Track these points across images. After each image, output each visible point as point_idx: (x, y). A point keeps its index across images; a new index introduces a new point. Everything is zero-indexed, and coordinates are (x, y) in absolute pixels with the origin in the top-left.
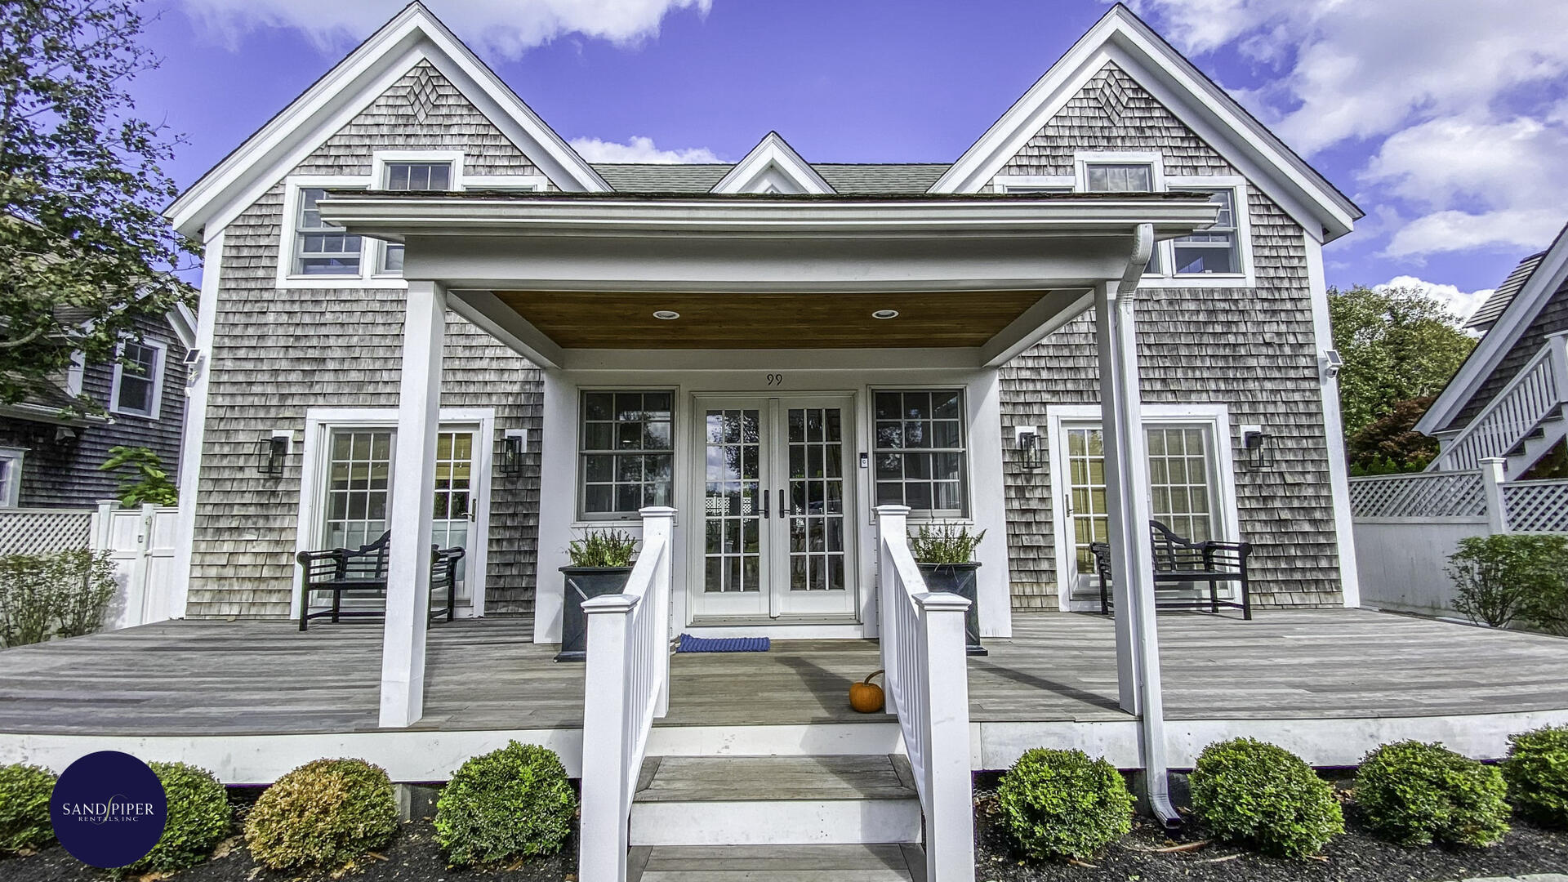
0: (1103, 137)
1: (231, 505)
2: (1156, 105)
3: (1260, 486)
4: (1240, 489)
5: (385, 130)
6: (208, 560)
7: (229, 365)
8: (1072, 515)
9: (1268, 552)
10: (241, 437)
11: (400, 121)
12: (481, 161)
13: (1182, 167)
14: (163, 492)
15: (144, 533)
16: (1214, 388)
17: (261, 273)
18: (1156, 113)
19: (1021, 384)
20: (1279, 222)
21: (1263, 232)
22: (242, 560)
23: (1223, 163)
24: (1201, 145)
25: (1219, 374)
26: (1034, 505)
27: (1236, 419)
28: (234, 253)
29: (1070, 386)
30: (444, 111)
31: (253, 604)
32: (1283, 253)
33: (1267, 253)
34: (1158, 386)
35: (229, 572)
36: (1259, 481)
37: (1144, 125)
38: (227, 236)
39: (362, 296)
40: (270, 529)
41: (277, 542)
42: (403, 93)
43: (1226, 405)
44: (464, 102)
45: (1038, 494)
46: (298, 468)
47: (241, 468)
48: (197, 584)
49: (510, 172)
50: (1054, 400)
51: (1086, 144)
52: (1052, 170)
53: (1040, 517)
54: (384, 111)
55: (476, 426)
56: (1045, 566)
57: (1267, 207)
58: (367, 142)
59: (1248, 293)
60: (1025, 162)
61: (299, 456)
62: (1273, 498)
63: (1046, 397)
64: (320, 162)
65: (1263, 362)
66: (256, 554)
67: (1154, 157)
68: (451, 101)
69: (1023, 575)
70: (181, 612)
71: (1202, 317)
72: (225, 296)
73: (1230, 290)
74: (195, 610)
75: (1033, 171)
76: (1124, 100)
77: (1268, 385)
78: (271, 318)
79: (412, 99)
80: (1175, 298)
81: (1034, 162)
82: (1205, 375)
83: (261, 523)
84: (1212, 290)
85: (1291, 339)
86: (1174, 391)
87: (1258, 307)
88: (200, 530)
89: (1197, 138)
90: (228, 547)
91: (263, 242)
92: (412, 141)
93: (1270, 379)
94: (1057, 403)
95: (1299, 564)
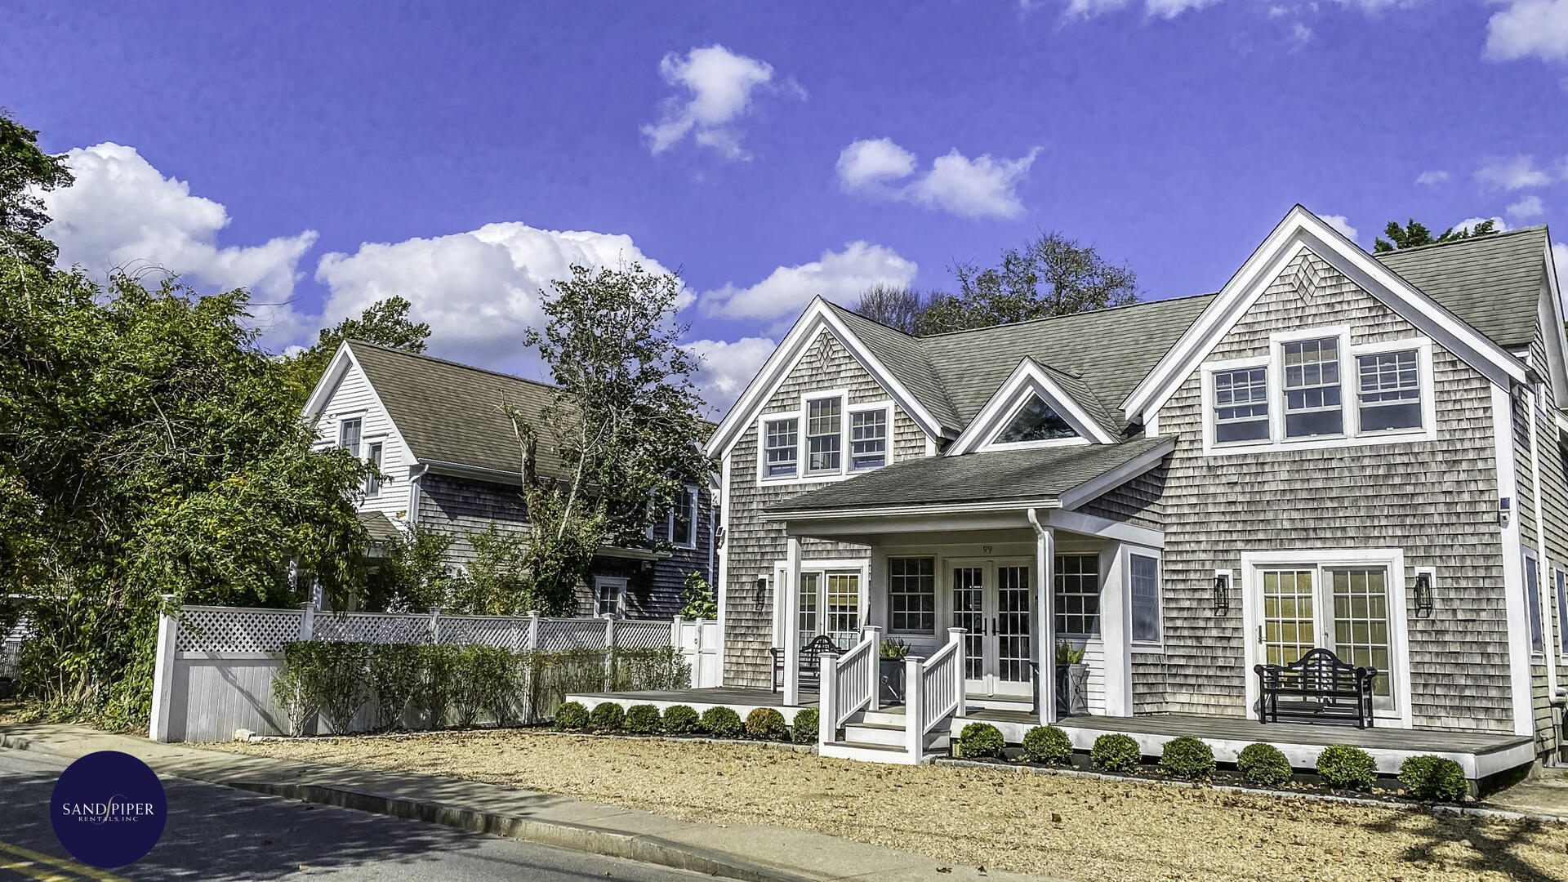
0: (1297, 317)
1: (741, 620)
2: (1346, 281)
3: (1433, 621)
4: (1412, 624)
5: (806, 379)
6: (732, 652)
7: (737, 535)
8: (1264, 643)
9: (1437, 680)
10: (744, 579)
11: (814, 372)
12: (857, 394)
13: (1370, 335)
14: (710, 614)
15: (698, 638)
16: (1390, 534)
17: (749, 478)
18: (1345, 289)
19: (1220, 535)
20: (1465, 376)
21: (1447, 387)
22: (749, 653)
23: (1409, 327)
24: (1389, 311)
25: (1397, 521)
26: (1228, 634)
27: (1411, 561)
28: (736, 466)
29: (1261, 536)
30: (837, 362)
31: (753, 679)
32: (1467, 405)
33: (1450, 406)
34: (1339, 534)
35: (741, 660)
36: (1432, 617)
37: (1333, 301)
38: (732, 456)
39: (798, 489)
40: (760, 635)
41: (763, 643)
42: (814, 352)
43: (1402, 550)
44: (847, 355)
45: (1232, 624)
46: (771, 598)
47: (745, 598)
48: (728, 666)
49: (874, 399)
50: (1248, 547)
51: (1280, 326)
52: (1250, 352)
53: (1234, 643)
54: (805, 366)
55: (859, 571)
56: (1236, 682)
57: (1453, 363)
58: (797, 388)
59: (1429, 446)
60: (1227, 348)
61: (771, 590)
62: (1444, 632)
63: (1240, 545)
64: (774, 404)
65: (1442, 508)
66: (754, 650)
67: (1342, 331)
68: (840, 355)
69: (1218, 689)
70: (720, 684)
71: (1381, 472)
72: (733, 493)
73: (1410, 444)
74: (727, 682)
75: (1234, 355)
76: (1316, 281)
77: (1446, 530)
78: (754, 506)
79: (820, 356)
80: (1357, 455)
81: (1235, 347)
82: (1383, 523)
83: (755, 631)
84: (1394, 446)
85: (1473, 487)
86: (1353, 538)
87: (1440, 458)
88: (728, 635)
89: (1383, 307)
90: (740, 645)
91: (750, 458)
92: (821, 385)
93: (1447, 525)
94: (1250, 550)
95: (1467, 693)
